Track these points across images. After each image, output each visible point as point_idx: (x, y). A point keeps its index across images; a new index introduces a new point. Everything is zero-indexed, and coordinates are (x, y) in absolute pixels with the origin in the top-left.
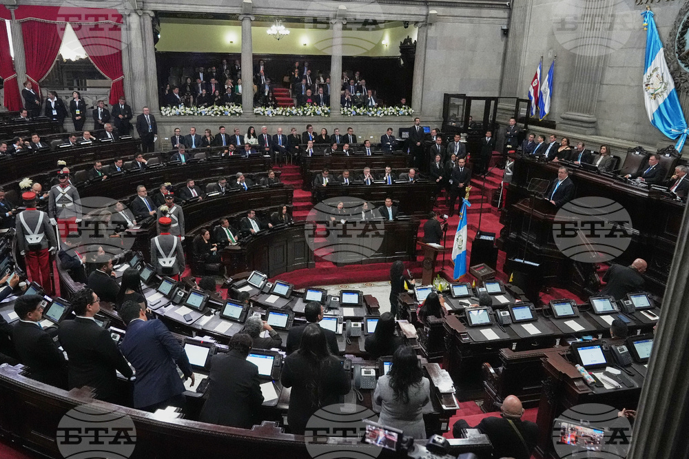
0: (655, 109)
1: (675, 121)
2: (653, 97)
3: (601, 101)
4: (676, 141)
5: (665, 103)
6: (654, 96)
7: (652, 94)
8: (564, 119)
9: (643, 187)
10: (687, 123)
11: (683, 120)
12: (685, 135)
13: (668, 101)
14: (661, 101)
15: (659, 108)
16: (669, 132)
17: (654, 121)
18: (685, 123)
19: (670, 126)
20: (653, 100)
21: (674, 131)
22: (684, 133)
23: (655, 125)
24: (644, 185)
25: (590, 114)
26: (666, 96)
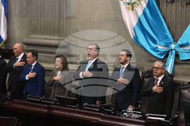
0: (135, 23)
1: (159, 34)
2: (130, 7)
3: (70, 18)
4: (164, 61)
5: (144, 13)
6: (132, 6)
7: (129, 4)
8: (28, 44)
9: (137, 118)
10: (173, 37)
11: (168, 33)
12: (174, 51)
13: (148, 12)
14: (140, 13)
15: (139, 21)
16: (155, 50)
17: (136, 38)
18: (170, 36)
19: (155, 42)
20: (130, 11)
21: (161, 48)
22: (171, 50)
23: (138, 42)
24: (137, 116)
25: (60, 36)
26: (145, 5)
